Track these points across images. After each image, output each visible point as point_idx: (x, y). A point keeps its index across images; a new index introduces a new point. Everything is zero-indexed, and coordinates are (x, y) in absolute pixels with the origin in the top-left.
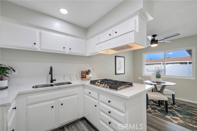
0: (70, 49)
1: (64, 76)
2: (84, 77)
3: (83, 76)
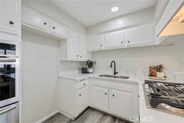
0: (129, 42)
1: (128, 71)
2: (155, 74)
3: (152, 73)
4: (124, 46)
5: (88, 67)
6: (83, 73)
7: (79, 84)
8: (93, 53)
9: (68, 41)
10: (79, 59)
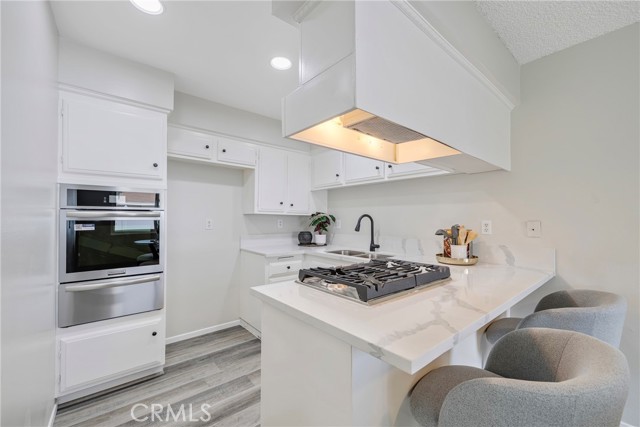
0: (390, 167)
4: (382, 176)
5: (316, 230)
6: (301, 244)
7: (274, 264)
8: (333, 193)
9: (256, 172)
10: (286, 210)
